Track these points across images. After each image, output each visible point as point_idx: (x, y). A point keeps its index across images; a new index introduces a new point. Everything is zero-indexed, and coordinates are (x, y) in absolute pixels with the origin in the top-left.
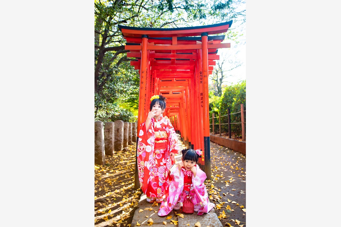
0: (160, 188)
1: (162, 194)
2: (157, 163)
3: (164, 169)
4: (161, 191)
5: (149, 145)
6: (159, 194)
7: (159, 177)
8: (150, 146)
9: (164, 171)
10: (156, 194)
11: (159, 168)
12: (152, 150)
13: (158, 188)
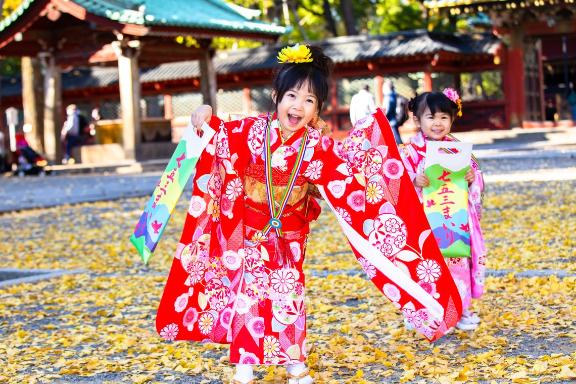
0: (275, 339)
1: (280, 356)
2: (268, 260)
3: (292, 281)
4: (278, 349)
5: (201, 194)
6: (270, 355)
7: (274, 304)
8: (203, 199)
9: (291, 287)
10: (261, 356)
11: (275, 275)
12: (205, 212)
13: (269, 338)
